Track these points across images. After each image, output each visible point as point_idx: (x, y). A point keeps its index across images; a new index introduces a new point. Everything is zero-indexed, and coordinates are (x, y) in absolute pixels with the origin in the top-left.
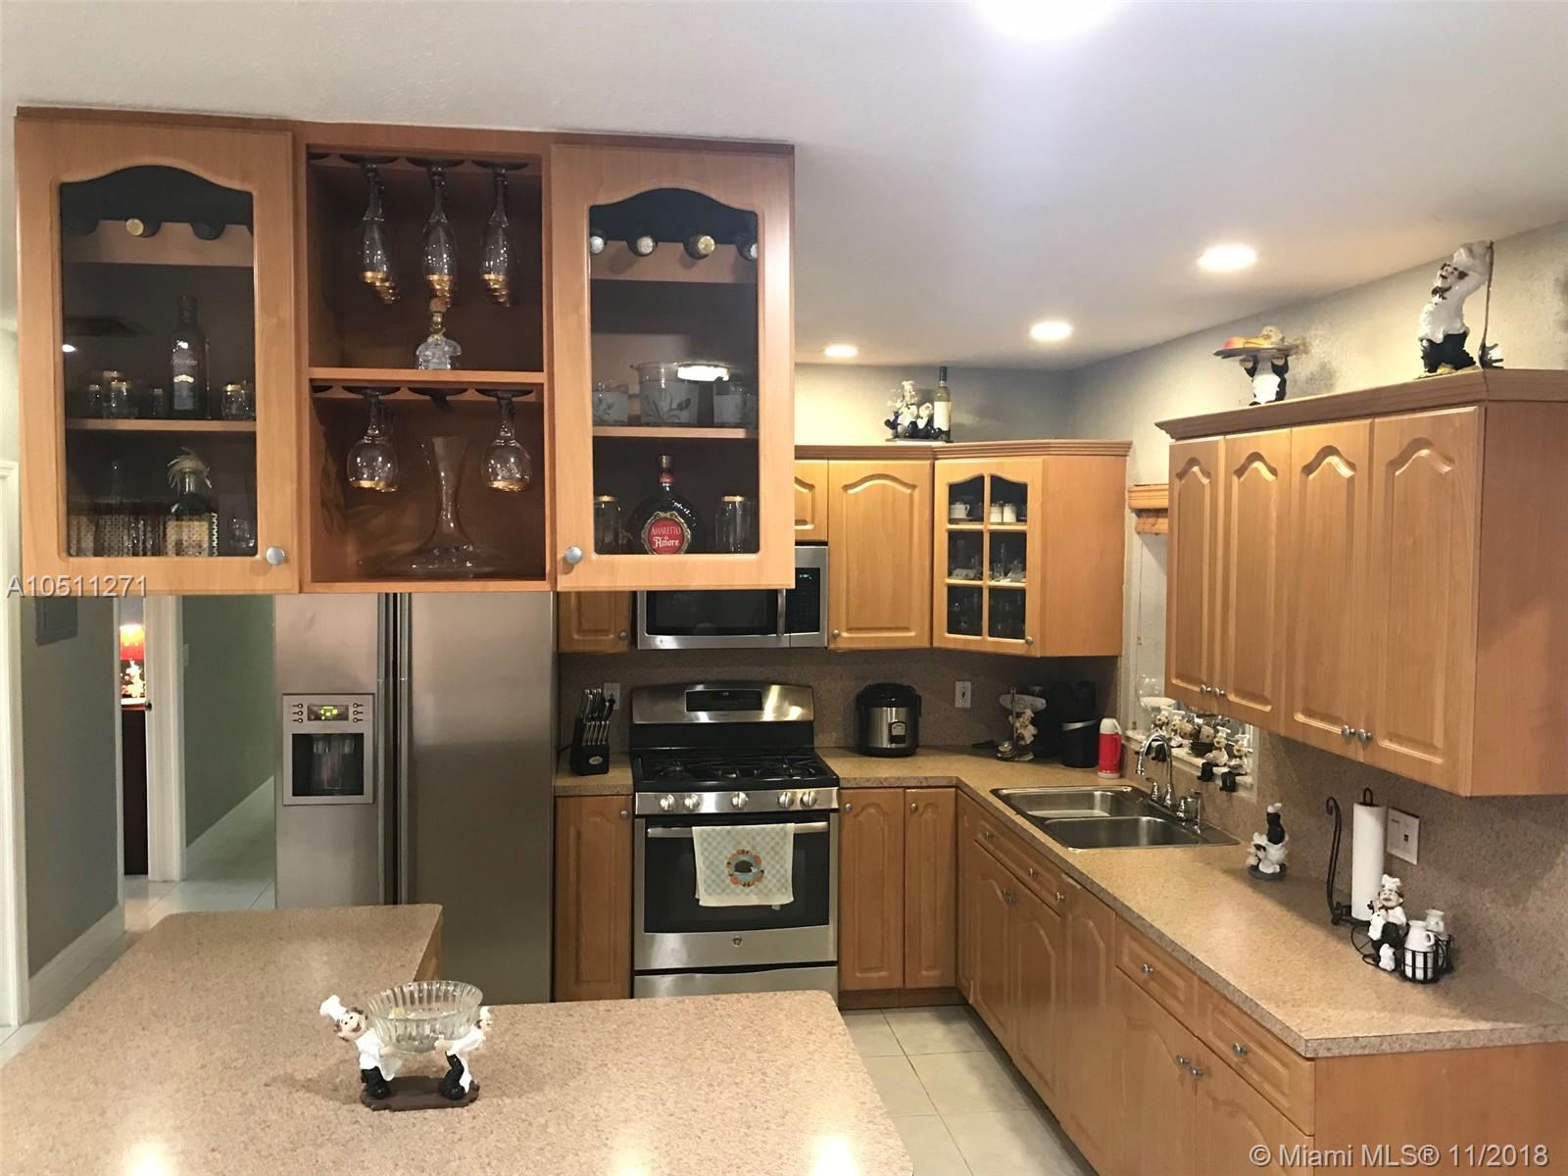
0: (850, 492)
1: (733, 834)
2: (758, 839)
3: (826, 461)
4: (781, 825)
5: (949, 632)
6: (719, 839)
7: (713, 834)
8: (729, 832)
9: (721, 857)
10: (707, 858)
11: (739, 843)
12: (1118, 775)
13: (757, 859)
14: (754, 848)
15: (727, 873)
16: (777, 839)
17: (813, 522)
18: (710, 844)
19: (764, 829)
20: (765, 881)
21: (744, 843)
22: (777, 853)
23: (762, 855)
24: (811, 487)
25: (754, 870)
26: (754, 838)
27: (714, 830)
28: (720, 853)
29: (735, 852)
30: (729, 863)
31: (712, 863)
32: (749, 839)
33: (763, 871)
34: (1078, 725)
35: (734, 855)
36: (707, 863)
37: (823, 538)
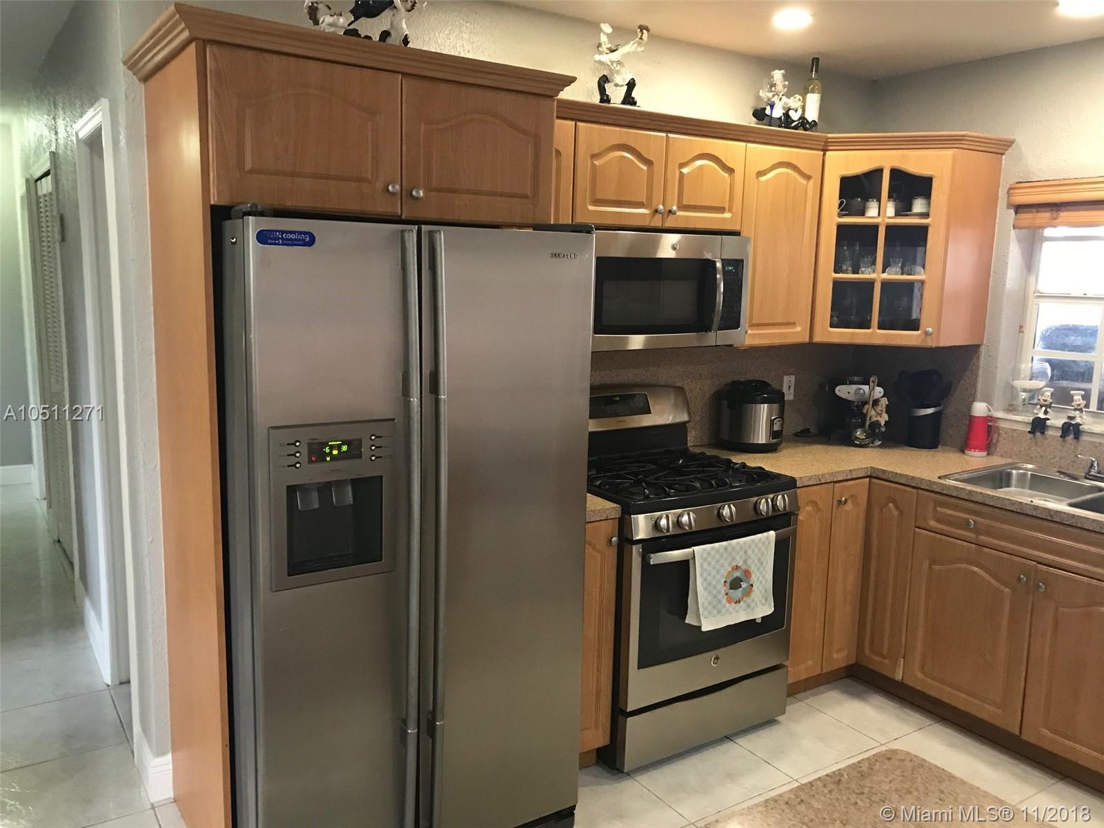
0: (763, 179)
1: (730, 549)
2: (749, 552)
3: (744, 144)
4: (765, 534)
5: (831, 327)
6: (717, 557)
7: (713, 553)
8: (726, 549)
9: (718, 577)
10: (705, 579)
11: (734, 559)
12: (986, 453)
13: (747, 573)
14: (745, 562)
15: (723, 592)
16: (763, 549)
17: (730, 210)
18: (709, 564)
19: (753, 541)
20: (753, 595)
21: (738, 558)
22: (762, 564)
23: (753, 569)
24: (730, 171)
25: (744, 585)
26: (746, 552)
27: (713, 548)
28: (718, 572)
29: (730, 569)
30: (725, 582)
31: (709, 584)
32: (742, 553)
33: (752, 585)
34: (930, 411)
35: (729, 573)
36: (705, 585)
37: (737, 228)
